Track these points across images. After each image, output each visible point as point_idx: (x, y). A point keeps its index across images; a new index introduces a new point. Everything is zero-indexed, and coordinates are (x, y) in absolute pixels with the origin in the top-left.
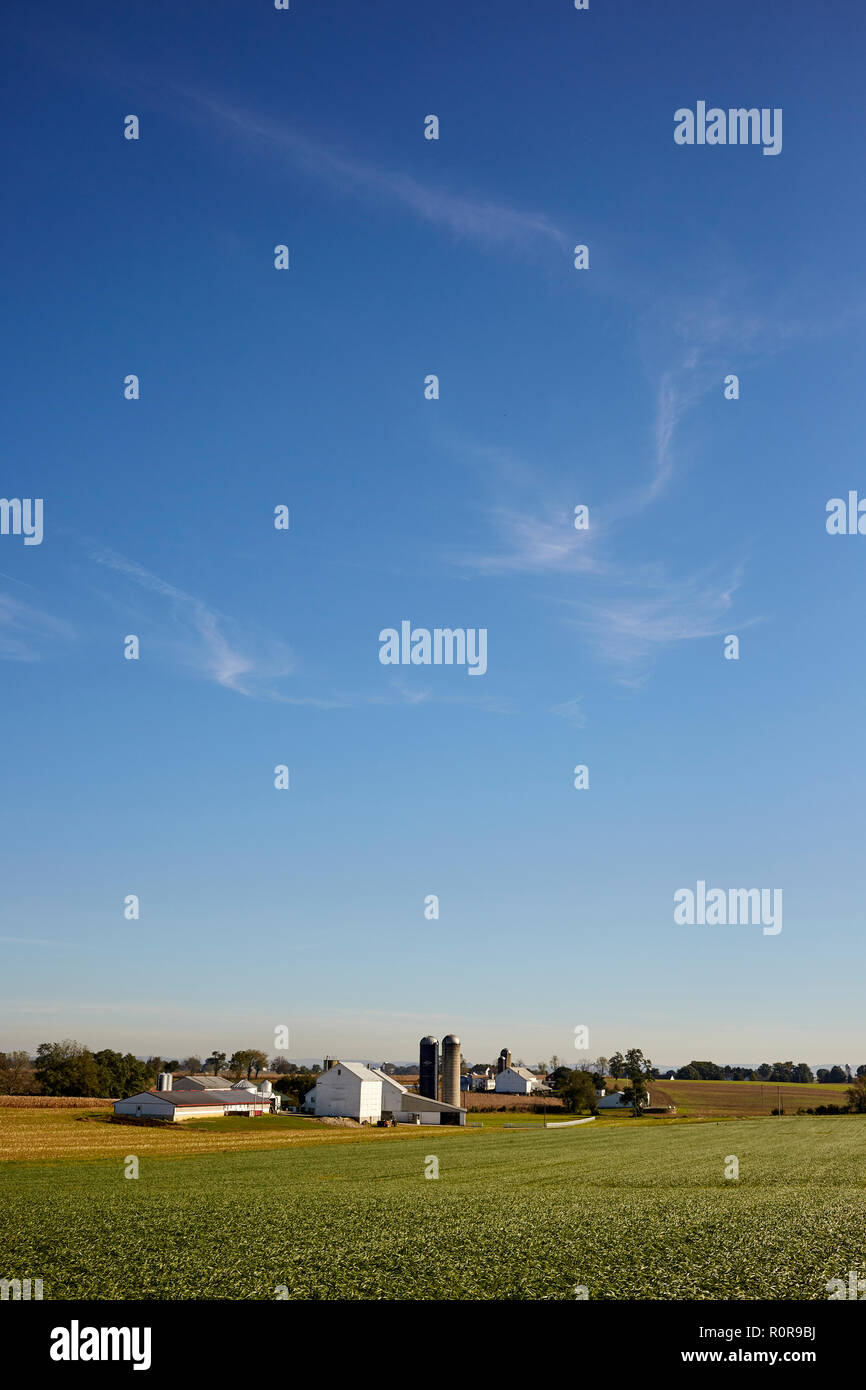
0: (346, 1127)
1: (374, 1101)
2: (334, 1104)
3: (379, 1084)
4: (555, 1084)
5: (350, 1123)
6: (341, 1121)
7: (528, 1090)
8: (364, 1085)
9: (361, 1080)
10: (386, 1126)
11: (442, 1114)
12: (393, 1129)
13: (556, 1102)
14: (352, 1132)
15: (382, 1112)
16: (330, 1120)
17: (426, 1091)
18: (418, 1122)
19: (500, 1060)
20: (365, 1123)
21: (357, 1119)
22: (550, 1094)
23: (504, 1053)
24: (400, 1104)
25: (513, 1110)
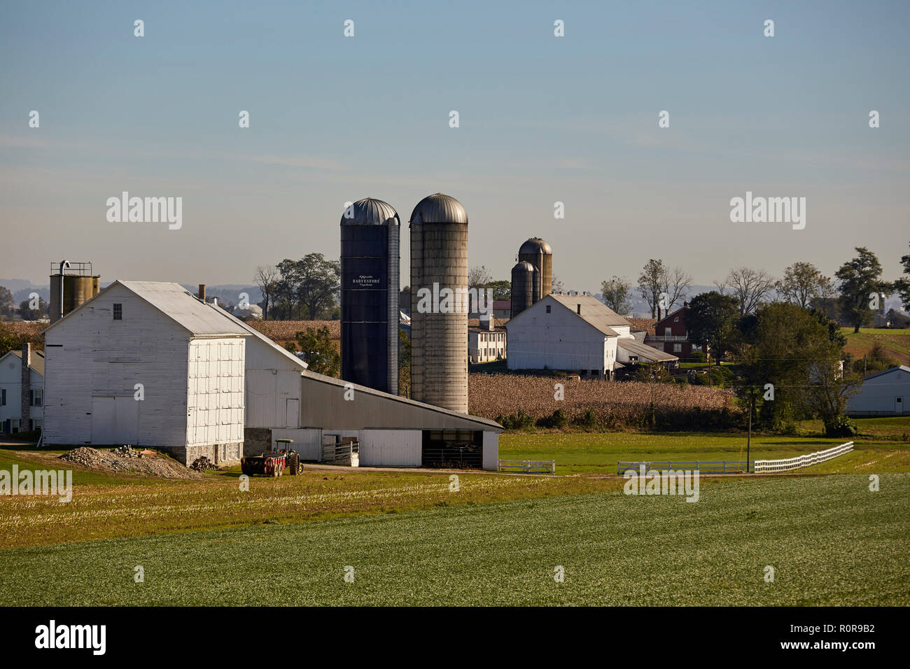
0: (151, 478)
1: (225, 400)
2: (102, 408)
3: (238, 348)
4: (686, 346)
5: (162, 465)
6: (131, 460)
7: (609, 363)
8: (197, 349)
9: (187, 335)
10: (271, 473)
11: (426, 434)
12: (290, 482)
13: (712, 397)
14: (170, 490)
15: (249, 432)
16: (102, 457)
17: (363, 365)
18: (355, 461)
19: (518, 272)
20: (200, 464)
21: (176, 453)
22: (675, 375)
23: (531, 251)
24: (295, 407)
25: (584, 422)
